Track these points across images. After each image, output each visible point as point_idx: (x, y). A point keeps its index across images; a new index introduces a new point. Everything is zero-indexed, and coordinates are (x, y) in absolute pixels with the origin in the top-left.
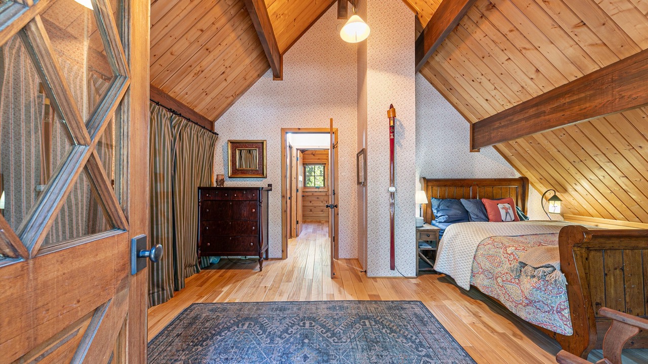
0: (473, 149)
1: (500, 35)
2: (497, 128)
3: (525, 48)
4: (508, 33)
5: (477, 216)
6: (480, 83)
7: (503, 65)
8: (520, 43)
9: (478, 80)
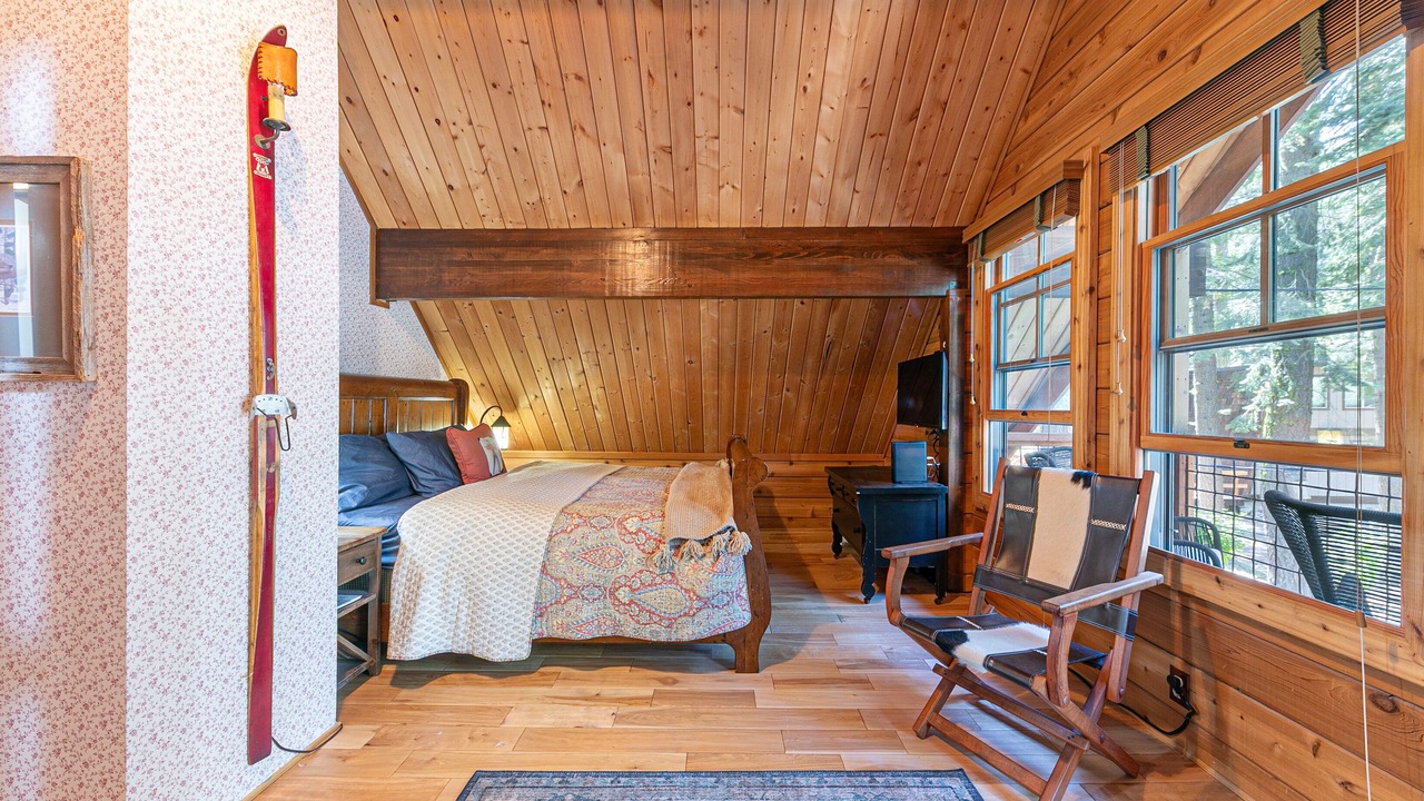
0: (377, 297)
1: (556, 67)
2: (461, 264)
3: (583, 129)
4: (572, 77)
5: (436, 473)
6: (455, 138)
7: (528, 133)
8: (581, 112)
9: (452, 127)
